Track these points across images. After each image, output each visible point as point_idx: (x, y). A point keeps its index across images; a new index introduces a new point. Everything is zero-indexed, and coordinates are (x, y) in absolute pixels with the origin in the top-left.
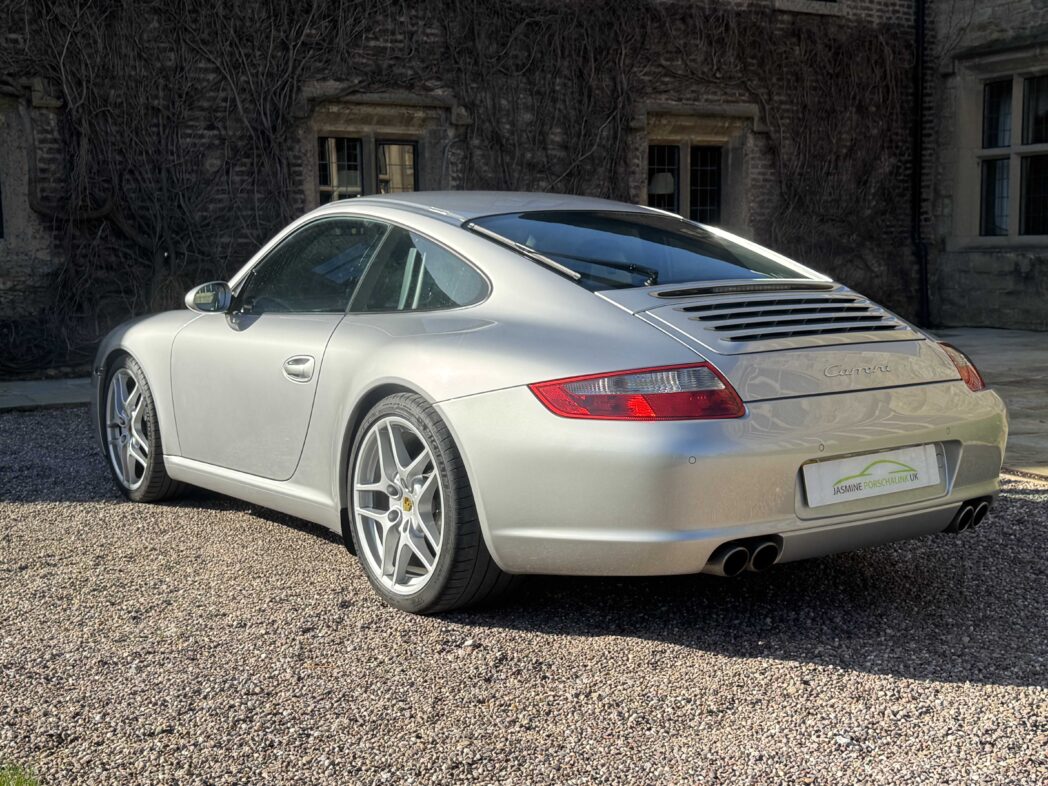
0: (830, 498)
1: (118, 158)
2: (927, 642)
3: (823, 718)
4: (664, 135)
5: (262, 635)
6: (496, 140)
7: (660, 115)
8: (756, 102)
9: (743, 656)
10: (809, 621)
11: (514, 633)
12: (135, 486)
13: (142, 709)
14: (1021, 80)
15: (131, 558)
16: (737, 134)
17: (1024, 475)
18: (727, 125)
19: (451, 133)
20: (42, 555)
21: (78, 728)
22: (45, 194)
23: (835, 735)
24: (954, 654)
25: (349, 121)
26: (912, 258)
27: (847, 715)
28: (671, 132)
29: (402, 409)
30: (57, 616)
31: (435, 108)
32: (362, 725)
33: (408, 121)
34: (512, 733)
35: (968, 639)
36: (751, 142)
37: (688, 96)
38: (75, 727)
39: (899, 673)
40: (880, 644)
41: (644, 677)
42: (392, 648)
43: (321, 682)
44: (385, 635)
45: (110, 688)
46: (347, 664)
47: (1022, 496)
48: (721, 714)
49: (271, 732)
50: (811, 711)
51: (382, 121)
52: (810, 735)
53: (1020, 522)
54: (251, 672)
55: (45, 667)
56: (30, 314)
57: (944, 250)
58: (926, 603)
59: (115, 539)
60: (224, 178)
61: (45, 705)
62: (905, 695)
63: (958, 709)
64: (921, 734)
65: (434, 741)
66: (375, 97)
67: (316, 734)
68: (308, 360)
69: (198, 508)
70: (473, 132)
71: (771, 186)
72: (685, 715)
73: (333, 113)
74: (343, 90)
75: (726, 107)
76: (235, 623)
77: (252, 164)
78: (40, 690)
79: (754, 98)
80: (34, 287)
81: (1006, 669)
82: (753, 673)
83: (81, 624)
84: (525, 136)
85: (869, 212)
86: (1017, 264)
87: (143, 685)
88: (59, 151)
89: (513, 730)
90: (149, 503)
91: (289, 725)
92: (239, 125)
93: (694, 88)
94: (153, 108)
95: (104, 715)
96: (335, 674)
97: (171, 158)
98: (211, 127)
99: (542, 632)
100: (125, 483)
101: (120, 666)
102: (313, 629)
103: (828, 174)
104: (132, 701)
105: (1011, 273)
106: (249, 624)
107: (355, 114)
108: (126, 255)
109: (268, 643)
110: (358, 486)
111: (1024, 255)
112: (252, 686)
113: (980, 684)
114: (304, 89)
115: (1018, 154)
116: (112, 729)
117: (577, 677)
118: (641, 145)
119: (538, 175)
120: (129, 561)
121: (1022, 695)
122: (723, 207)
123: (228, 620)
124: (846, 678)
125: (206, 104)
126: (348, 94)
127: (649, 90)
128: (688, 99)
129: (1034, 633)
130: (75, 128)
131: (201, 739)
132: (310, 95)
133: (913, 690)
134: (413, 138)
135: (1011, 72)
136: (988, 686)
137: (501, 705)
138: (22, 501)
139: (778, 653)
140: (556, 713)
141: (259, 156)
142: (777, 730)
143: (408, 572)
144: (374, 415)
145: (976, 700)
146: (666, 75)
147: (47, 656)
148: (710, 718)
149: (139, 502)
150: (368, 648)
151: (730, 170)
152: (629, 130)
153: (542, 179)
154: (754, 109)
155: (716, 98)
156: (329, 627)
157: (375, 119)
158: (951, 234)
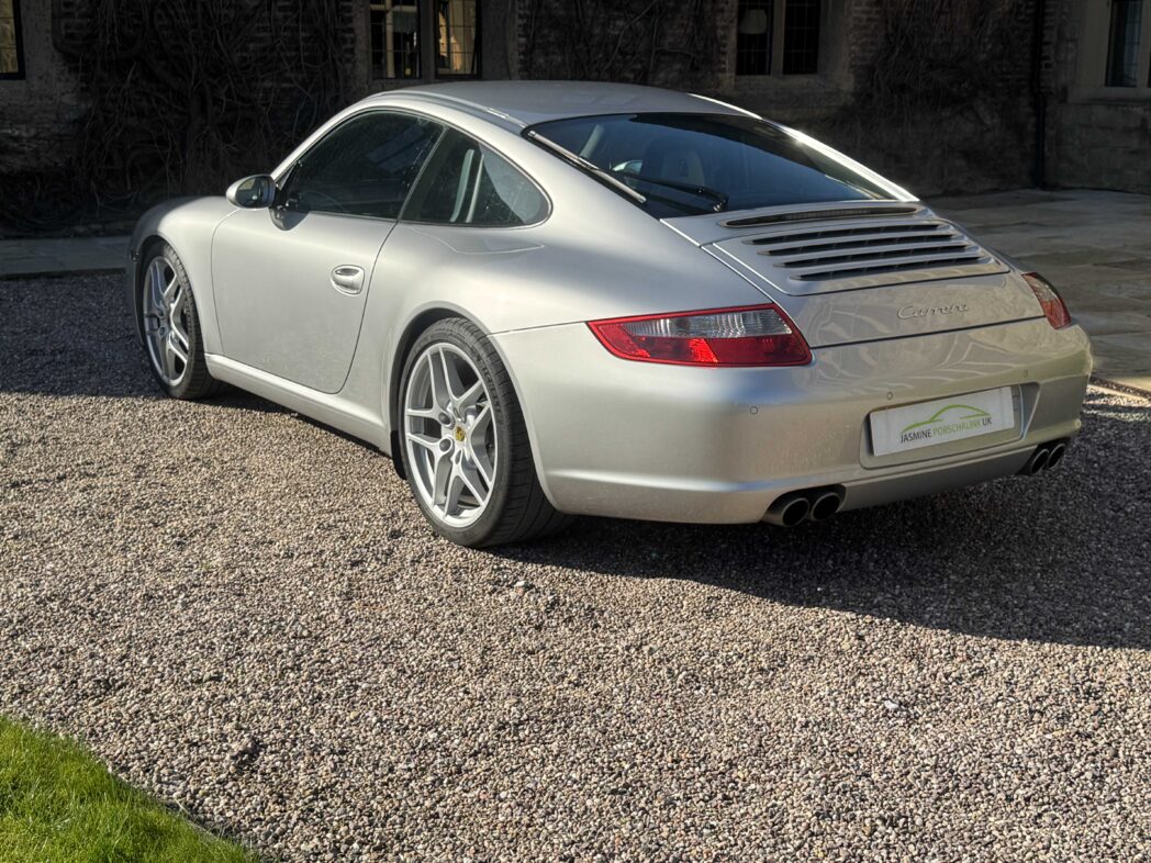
0: (897, 446)
2: (991, 590)
3: (874, 680)
5: (310, 568)
9: (800, 604)
10: (872, 564)
11: (568, 572)
12: (175, 382)
13: (189, 652)
15: (173, 469)
17: (1119, 388)
20: (80, 462)
21: (125, 673)
22: (69, 31)
23: (884, 699)
24: (1016, 606)
26: (1029, 110)
27: (898, 676)
29: (455, 337)
30: (99, 539)
32: (410, 677)
34: (560, 689)
35: (1033, 588)
38: (122, 671)
39: (957, 627)
40: (942, 592)
41: (697, 628)
42: (442, 587)
43: (370, 625)
44: (435, 571)
45: (156, 627)
46: (395, 606)
47: (1112, 414)
48: (772, 673)
49: (319, 683)
50: (863, 671)
52: (859, 699)
53: (1106, 446)
54: (299, 611)
55: (90, 599)
56: (56, 164)
57: (1064, 100)
58: (995, 543)
59: (156, 445)
60: (266, 14)
61: (91, 646)
62: (960, 654)
63: (1012, 671)
64: (971, 700)
65: (482, 697)
67: (364, 686)
68: (356, 271)
69: (242, 409)
71: (876, 27)
72: (735, 673)
76: (282, 553)
78: (85, 627)
80: (59, 135)
81: (1067, 624)
82: (808, 626)
83: (125, 549)
85: (983, 57)
86: (1144, 120)
87: (189, 624)
89: (561, 686)
90: (190, 400)
91: (337, 675)
95: (151, 658)
96: (384, 617)
99: (596, 571)
100: (165, 378)
101: (166, 600)
102: (361, 562)
103: (940, 12)
104: (179, 642)
105: (1137, 129)
106: (296, 554)
108: (158, 100)
109: (316, 578)
110: (409, 411)
112: (300, 629)
113: (1038, 643)
116: (159, 675)
117: (629, 626)
119: (615, 13)
120: (171, 473)
121: (1080, 656)
122: (821, 50)
123: (275, 549)
124: (903, 632)
129: (1102, 582)
131: (249, 690)
133: (968, 647)
136: (1047, 645)
137: (551, 658)
138: (56, 393)
139: (836, 601)
140: (605, 668)
142: (827, 693)
143: (460, 503)
144: (426, 339)
145: (1031, 661)
147: (91, 587)
148: (760, 676)
149: (180, 399)
150: (418, 587)
151: (830, 7)
153: (619, 18)
156: (377, 559)
158: (1074, 83)
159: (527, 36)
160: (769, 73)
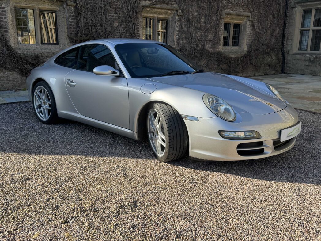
1: (91, 22)
4: (227, 20)
6: (188, 20)
7: (228, 14)
8: (250, 12)
14: (315, 10)
16: (245, 21)
18: (243, 18)
19: (177, 18)
22: (71, 32)
25: (151, 13)
26: (281, 55)
28: (230, 20)
31: (174, 10)
33: (166, 14)
36: (248, 23)
37: (235, 10)
51: (160, 13)
57: (289, 54)
60: (119, 29)
66: (159, 6)
70: (183, 17)
71: (252, 35)
73: (148, 10)
74: (151, 4)
75: (243, 13)
77: (126, 25)
79: (250, 11)
84: (195, 19)
86: (310, 58)
88: (75, 19)
92: (123, 13)
93: (236, 7)
94: (100, 7)
97: (105, 22)
98: (116, 13)
103: (265, 32)
105: (308, 60)
107: (153, 11)
111: (312, 56)
114: (141, 3)
115: (311, 29)
118: (223, 22)
119: (198, 31)
122: (240, 40)
125: (114, 6)
126: (152, 5)
127: (226, 7)
128: (234, 11)
130: (79, 12)
132: (142, 5)
134: (167, 19)
135: (312, 7)
141: (128, 22)
146: (230, 4)
151: (242, 30)
152: (221, 18)
154: (249, 14)
155: (241, 10)
157: (158, 12)
158: (291, 49)
159: (178, 36)
160: (229, 46)
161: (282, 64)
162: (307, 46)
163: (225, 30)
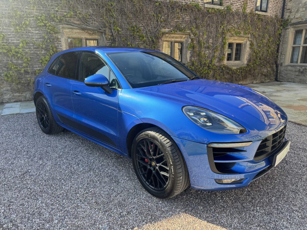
4: (231, 41)
6: (199, 42)
7: (231, 36)
14: (305, 30)
16: (245, 41)
18: (244, 39)
19: (190, 40)
25: (169, 38)
26: (275, 67)
28: (233, 40)
31: (187, 35)
33: (181, 38)
36: (248, 42)
57: (281, 66)
70: (194, 40)
71: (251, 52)
73: (167, 36)
79: (250, 33)
84: (205, 41)
86: (300, 69)
92: (148, 39)
93: (238, 31)
105: (298, 71)
107: (171, 36)
114: (161, 30)
115: (302, 46)
118: (227, 43)
122: (241, 56)
126: (170, 32)
130: (115, 40)
132: (163, 32)
134: (182, 41)
135: (302, 28)
146: (233, 28)
151: (243, 48)
153: (207, 50)
154: (249, 35)
157: (175, 37)
158: (284, 62)
159: (191, 54)
160: (232, 60)
161: (275, 74)
162: (298, 59)
163: (229, 48)
